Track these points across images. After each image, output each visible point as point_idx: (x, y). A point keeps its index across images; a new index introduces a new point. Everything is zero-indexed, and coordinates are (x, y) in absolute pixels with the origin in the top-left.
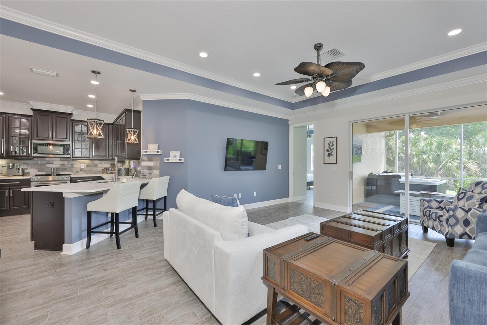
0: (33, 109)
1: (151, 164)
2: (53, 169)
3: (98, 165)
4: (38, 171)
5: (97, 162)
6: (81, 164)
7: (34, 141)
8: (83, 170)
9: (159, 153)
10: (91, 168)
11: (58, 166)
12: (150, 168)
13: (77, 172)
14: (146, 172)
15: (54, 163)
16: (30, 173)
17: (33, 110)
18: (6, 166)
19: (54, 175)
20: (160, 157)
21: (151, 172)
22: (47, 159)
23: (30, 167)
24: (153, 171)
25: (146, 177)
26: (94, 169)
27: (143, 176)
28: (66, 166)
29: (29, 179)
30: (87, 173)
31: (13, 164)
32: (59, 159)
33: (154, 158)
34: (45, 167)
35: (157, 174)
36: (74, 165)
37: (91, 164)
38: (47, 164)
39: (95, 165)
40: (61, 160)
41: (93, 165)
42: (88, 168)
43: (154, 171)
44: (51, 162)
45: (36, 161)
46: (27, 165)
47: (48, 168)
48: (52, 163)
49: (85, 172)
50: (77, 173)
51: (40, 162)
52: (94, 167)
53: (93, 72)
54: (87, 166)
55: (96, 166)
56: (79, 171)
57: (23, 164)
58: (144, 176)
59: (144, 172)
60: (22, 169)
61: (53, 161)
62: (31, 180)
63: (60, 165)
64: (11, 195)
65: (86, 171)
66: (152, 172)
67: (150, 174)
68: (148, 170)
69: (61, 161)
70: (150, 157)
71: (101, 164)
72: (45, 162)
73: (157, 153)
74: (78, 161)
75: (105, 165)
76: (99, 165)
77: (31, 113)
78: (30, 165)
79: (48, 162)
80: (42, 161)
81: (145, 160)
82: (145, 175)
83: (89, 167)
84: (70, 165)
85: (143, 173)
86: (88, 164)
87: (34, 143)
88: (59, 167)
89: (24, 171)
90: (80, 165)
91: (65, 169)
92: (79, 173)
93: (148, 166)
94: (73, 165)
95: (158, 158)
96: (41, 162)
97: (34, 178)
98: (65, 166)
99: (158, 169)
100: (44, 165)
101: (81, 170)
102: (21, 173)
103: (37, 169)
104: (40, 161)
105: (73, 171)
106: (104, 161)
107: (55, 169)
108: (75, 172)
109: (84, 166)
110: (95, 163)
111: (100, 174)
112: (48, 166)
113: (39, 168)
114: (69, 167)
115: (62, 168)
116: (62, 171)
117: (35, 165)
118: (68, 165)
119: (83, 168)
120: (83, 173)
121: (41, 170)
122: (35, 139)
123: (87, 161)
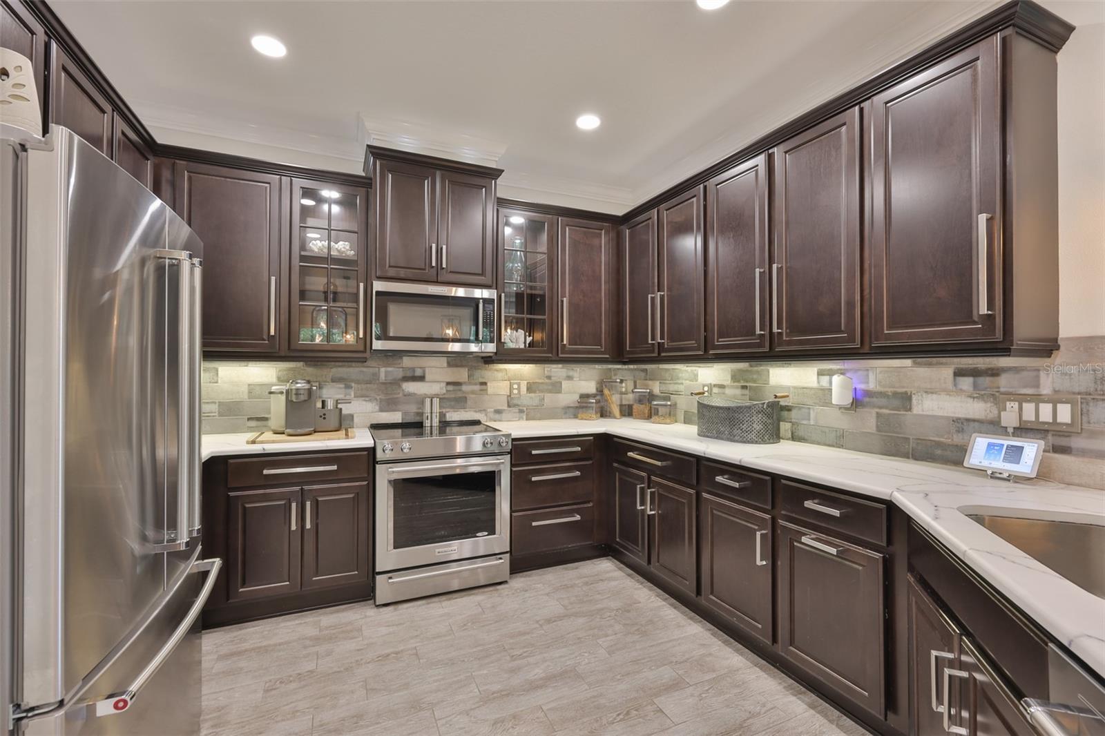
0: (372, 151)
2: (428, 401)
3: (561, 383)
4: (377, 408)
5: (557, 370)
6: (509, 379)
7: (378, 286)
8: (515, 405)
10: (542, 394)
13: (498, 412)
15: (428, 377)
16: (351, 417)
17: (376, 152)
18: (282, 393)
22: (407, 362)
23: (353, 396)
26: (549, 398)
28: (464, 388)
29: (372, 450)
30: (527, 415)
31: (309, 382)
32: (443, 361)
34: (401, 395)
36: (488, 384)
37: (540, 381)
38: (407, 379)
39: (551, 384)
40: (449, 365)
41: (546, 384)
42: (532, 395)
44: (418, 373)
45: (371, 370)
46: (342, 386)
47: (410, 395)
48: (421, 378)
49: (521, 411)
50: (497, 416)
51: (384, 372)
52: (550, 392)
54: (530, 388)
56: (506, 408)
57: (333, 381)
60: (337, 402)
61: (423, 369)
62: (377, 454)
63: (448, 384)
64: (308, 526)
65: (525, 409)
69: (450, 370)
71: (569, 378)
72: (399, 373)
74: (500, 370)
75: (583, 383)
76: (565, 385)
78: (353, 385)
79: (409, 374)
80: (390, 369)
83: (535, 392)
84: (476, 384)
86: (531, 380)
87: (377, 292)
88: (445, 392)
89: (341, 409)
90: (509, 382)
91: (461, 402)
92: (504, 415)
94: (485, 384)
96: (386, 372)
98: (460, 390)
100: (396, 383)
101: (509, 406)
102: (334, 422)
103: (376, 399)
104: (383, 370)
105: (484, 410)
106: (578, 369)
107: (436, 401)
108: (492, 410)
109: (519, 389)
110: (553, 374)
111: (566, 418)
112: (410, 387)
113: (382, 397)
114: (473, 392)
115: (453, 396)
116: (453, 407)
117: (368, 385)
118: (470, 384)
119: (516, 394)
120: (517, 415)
121: (388, 405)
122: (379, 278)
123: (528, 366)
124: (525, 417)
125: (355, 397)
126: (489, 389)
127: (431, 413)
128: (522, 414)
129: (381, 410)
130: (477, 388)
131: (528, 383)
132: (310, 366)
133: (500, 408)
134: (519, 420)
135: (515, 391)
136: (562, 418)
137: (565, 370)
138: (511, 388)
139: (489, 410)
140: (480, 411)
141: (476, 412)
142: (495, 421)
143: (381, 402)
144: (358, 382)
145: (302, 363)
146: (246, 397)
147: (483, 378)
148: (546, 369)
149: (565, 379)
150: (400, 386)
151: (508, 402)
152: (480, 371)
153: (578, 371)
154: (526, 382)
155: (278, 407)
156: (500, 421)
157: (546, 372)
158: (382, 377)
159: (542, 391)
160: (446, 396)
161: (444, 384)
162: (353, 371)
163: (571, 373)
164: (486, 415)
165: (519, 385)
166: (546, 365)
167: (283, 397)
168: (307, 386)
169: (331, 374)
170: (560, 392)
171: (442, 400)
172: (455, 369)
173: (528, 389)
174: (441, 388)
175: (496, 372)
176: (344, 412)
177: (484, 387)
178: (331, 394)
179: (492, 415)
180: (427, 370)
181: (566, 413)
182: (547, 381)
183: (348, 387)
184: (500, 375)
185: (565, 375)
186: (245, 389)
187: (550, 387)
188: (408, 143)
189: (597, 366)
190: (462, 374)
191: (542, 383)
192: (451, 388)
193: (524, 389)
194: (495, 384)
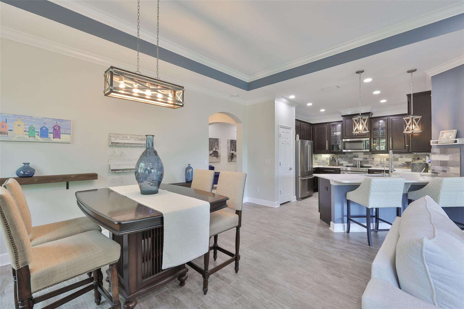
0: (343, 116)
1: (446, 158)
2: (358, 162)
3: (398, 159)
5: (397, 156)
6: (381, 157)
7: (343, 140)
8: (383, 164)
9: (457, 142)
10: (391, 161)
11: (361, 159)
12: (444, 164)
13: (377, 165)
14: (438, 168)
15: (359, 157)
16: (343, 164)
19: (358, 167)
20: (460, 149)
21: (445, 169)
22: (354, 154)
23: (343, 160)
24: (448, 168)
25: (439, 175)
26: (394, 163)
27: (433, 174)
28: (368, 159)
29: (340, 169)
31: (332, 157)
32: (363, 153)
33: (449, 149)
35: (456, 172)
36: (375, 159)
38: (354, 157)
39: (395, 159)
40: (364, 154)
43: (451, 168)
44: (357, 156)
45: (347, 155)
48: (357, 157)
50: (377, 166)
52: (394, 161)
53: (358, 72)
54: (387, 160)
55: (397, 160)
58: (435, 174)
59: (435, 169)
60: (338, 161)
61: (358, 155)
62: (341, 170)
63: (364, 158)
66: (448, 170)
67: (444, 171)
68: (441, 166)
69: (364, 155)
70: (445, 149)
72: (353, 156)
73: (455, 142)
74: (378, 155)
75: (407, 159)
76: (400, 159)
77: (341, 119)
79: (355, 156)
80: (350, 155)
81: (436, 153)
82: (437, 173)
83: (389, 161)
85: (433, 170)
86: (388, 158)
88: (363, 160)
91: (367, 162)
92: (379, 166)
93: (441, 161)
94: (374, 158)
95: (458, 149)
96: (350, 156)
97: (345, 168)
99: (457, 166)
100: (352, 158)
101: (381, 164)
102: (337, 164)
104: (349, 155)
106: (405, 155)
107: (359, 162)
109: (384, 160)
110: (395, 156)
112: (355, 159)
113: (349, 160)
114: (370, 160)
115: (365, 161)
116: (365, 163)
118: (369, 158)
120: (383, 166)
121: (350, 162)
122: (344, 139)
123: (386, 154)
127: (358, 164)
129: (349, 163)
130: (371, 159)
133: (378, 164)
137: (400, 155)
138: (381, 160)
139: (375, 164)
140: (372, 165)
144: (344, 157)
145: (334, 154)
146: (325, 160)
150: (353, 159)
155: (328, 161)
157: (393, 156)
158: (349, 156)
161: (363, 158)
162: (341, 155)
163: (402, 156)
164: (374, 166)
165: (384, 159)
166: (392, 154)
167: (329, 160)
168: (332, 158)
171: (361, 162)
172: (366, 155)
175: (376, 156)
176: (339, 163)
177: (373, 159)
178: (339, 159)
179: (376, 166)
181: (400, 167)
184: (378, 156)
185: (400, 156)
186: (325, 158)
188: (349, 113)
190: (367, 156)
191: (392, 159)
192: (364, 159)
193: (385, 159)
194: (377, 158)
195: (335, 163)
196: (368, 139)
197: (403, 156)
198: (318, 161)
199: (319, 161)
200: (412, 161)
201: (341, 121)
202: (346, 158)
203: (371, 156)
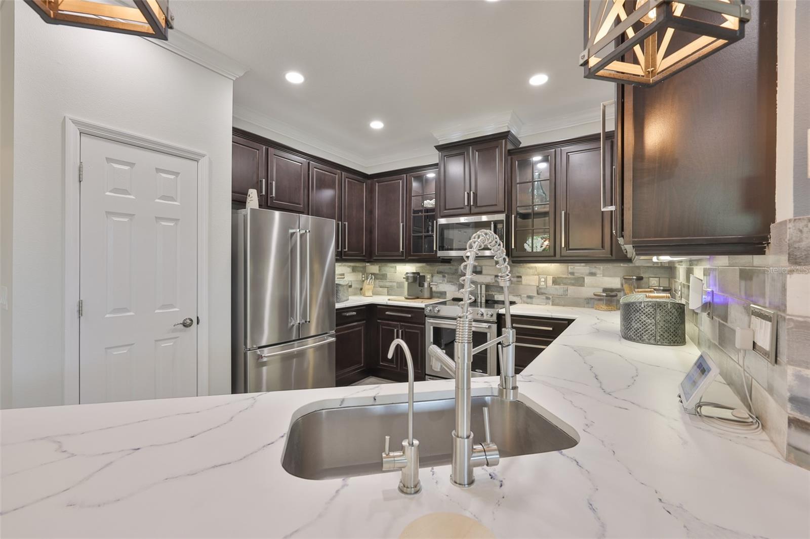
2: (479, 286)
3: (584, 278)
5: (580, 269)
6: (538, 274)
7: (440, 221)
8: (543, 294)
10: (566, 286)
13: (530, 297)
15: (484, 272)
16: (445, 292)
17: (440, 148)
26: (572, 291)
29: (424, 310)
30: (553, 302)
31: (418, 273)
36: (523, 277)
37: (564, 276)
39: (574, 279)
41: (569, 278)
42: (556, 286)
44: (479, 269)
45: (454, 268)
46: (441, 275)
48: (480, 273)
49: (548, 298)
50: (529, 300)
52: (573, 285)
54: (555, 282)
55: (579, 282)
56: (535, 294)
57: (437, 273)
60: (430, 285)
61: (481, 267)
62: (427, 312)
63: (495, 276)
65: (551, 297)
71: (592, 274)
74: (532, 268)
75: (606, 279)
76: (588, 280)
77: (436, 157)
78: (446, 275)
79: (475, 269)
83: (559, 284)
84: (513, 277)
86: (556, 276)
88: (494, 281)
89: (432, 288)
90: (537, 276)
92: (534, 300)
94: (521, 277)
101: (538, 294)
103: (457, 284)
105: (520, 295)
106: (602, 267)
107: (484, 287)
108: (526, 296)
109: (546, 281)
110: (575, 271)
111: (589, 307)
114: (512, 283)
116: (499, 292)
117: (453, 276)
118: (510, 277)
119: (544, 285)
120: (545, 301)
122: (442, 217)
123: (553, 265)
124: (551, 303)
125: (447, 282)
126: (523, 281)
127: (481, 294)
128: (548, 301)
130: (515, 279)
131: (553, 278)
132: (428, 265)
133: (531, 295)
134: (546, 304)
135: (543, 283)
136: (584, 307)
137: (588, 268)
138: (539, 281)
139: (523, 295)
140: (517, 296)
141: (514, 296)
142: (527, 303)
143: (459, 286)
144: (448, 273)
145: (425, 264)
147: (519, 273)
148: (569, 267)
149: (587, 275)
151: (537, 291)
152: (516, 268)
153: (600, 268)
154: (551, 277)
155: (406, 284)
156: (532, 304)
157: (569, 269)
159: (565, 284)
160: (495, 284)
163: (594, 270)
164: (521, 299)
165: (546, 278)
166: (569, 264)
169: (436, 270)
170: (582, 285)
171: (488, 287)
173: (553, 283)
174: (491, 279)
175: (528, 269)
177: (519, 279)
178: (438, 278)
179: (525, 299)
180: (484, 267)
181: (588, 303)
182: (570, 276)
183: (444, 276)
184: (531, 271)
185: (588, 271)
187: (573, 282)
189: (622, 265)
191: (566, 278)
193: (550, 282)
194: (528, 277)
195: (421, 291)
196: (502, 217)
197: (598, 272)
198: (388, 284)
199: (391, 284)
200: (622, 285)
201: (437, 165)
202: (453, 274)
203: (515, 269)
